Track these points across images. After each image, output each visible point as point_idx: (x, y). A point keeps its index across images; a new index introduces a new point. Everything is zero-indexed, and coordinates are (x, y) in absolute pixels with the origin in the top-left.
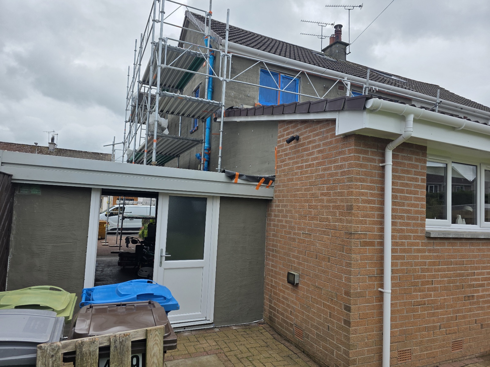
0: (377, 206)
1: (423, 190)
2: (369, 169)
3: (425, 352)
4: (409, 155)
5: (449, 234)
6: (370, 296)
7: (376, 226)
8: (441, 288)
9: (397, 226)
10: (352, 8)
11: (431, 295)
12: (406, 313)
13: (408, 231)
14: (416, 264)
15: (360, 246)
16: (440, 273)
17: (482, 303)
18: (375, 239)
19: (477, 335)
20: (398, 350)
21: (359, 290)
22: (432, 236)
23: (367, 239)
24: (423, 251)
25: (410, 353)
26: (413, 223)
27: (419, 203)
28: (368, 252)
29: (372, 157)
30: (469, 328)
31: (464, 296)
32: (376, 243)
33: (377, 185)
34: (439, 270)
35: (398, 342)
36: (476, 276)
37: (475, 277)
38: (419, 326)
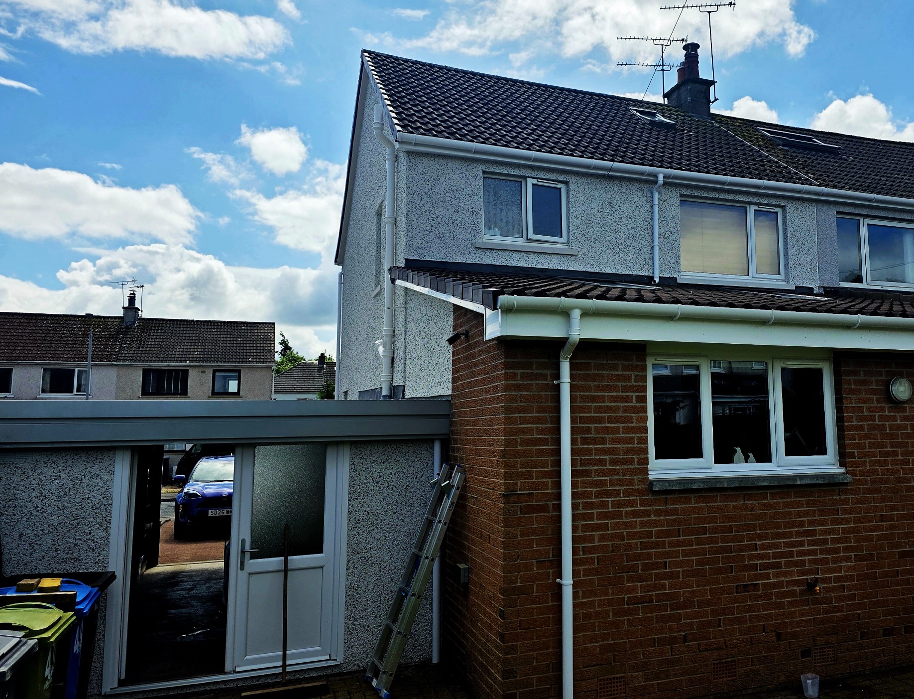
0: (552, 447)
1: (641, 415)
2: (534, 390)
3: (655, 682)
4: (609, 362)
5: (692, 483)
6: (542, 593)
7: (551, 480)
8: (685, 573)
9: (591, 477)
10: (714, 8)
11: (663, 587)
12: (613, 617)
13: (613, 483)
14: (631, 536)
15: (519, 513)
16: (680, 549)
17: (775, 597)
18: (548, 501)
19: (768, 652)
20: (599, 678)
21: (519, 583)
22: (656, 488)
23: (534, 501)
24: (647, 513)
25: (624, 683)
26: (623, 470)
27: (634, 435)
28: (535, 522)
29: (540, 371)
30: (749, 640)
31: (735, 585)
32: (551, 506)
33: (551, 415)
34: (680, 543)
35: (598, 665)
36: (760, 550)
37: (759, 552)
38: (641, 637)
